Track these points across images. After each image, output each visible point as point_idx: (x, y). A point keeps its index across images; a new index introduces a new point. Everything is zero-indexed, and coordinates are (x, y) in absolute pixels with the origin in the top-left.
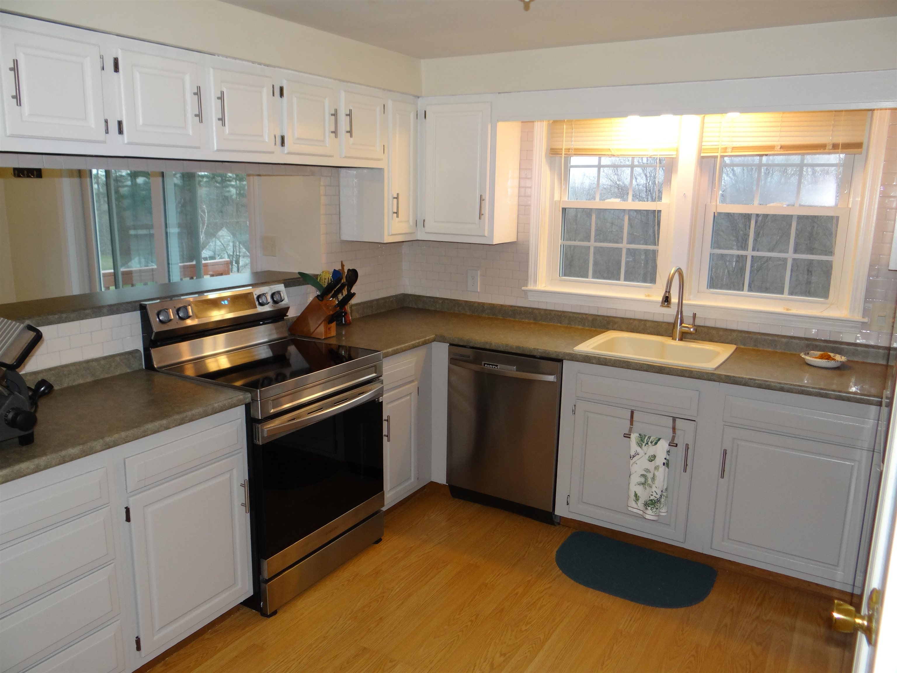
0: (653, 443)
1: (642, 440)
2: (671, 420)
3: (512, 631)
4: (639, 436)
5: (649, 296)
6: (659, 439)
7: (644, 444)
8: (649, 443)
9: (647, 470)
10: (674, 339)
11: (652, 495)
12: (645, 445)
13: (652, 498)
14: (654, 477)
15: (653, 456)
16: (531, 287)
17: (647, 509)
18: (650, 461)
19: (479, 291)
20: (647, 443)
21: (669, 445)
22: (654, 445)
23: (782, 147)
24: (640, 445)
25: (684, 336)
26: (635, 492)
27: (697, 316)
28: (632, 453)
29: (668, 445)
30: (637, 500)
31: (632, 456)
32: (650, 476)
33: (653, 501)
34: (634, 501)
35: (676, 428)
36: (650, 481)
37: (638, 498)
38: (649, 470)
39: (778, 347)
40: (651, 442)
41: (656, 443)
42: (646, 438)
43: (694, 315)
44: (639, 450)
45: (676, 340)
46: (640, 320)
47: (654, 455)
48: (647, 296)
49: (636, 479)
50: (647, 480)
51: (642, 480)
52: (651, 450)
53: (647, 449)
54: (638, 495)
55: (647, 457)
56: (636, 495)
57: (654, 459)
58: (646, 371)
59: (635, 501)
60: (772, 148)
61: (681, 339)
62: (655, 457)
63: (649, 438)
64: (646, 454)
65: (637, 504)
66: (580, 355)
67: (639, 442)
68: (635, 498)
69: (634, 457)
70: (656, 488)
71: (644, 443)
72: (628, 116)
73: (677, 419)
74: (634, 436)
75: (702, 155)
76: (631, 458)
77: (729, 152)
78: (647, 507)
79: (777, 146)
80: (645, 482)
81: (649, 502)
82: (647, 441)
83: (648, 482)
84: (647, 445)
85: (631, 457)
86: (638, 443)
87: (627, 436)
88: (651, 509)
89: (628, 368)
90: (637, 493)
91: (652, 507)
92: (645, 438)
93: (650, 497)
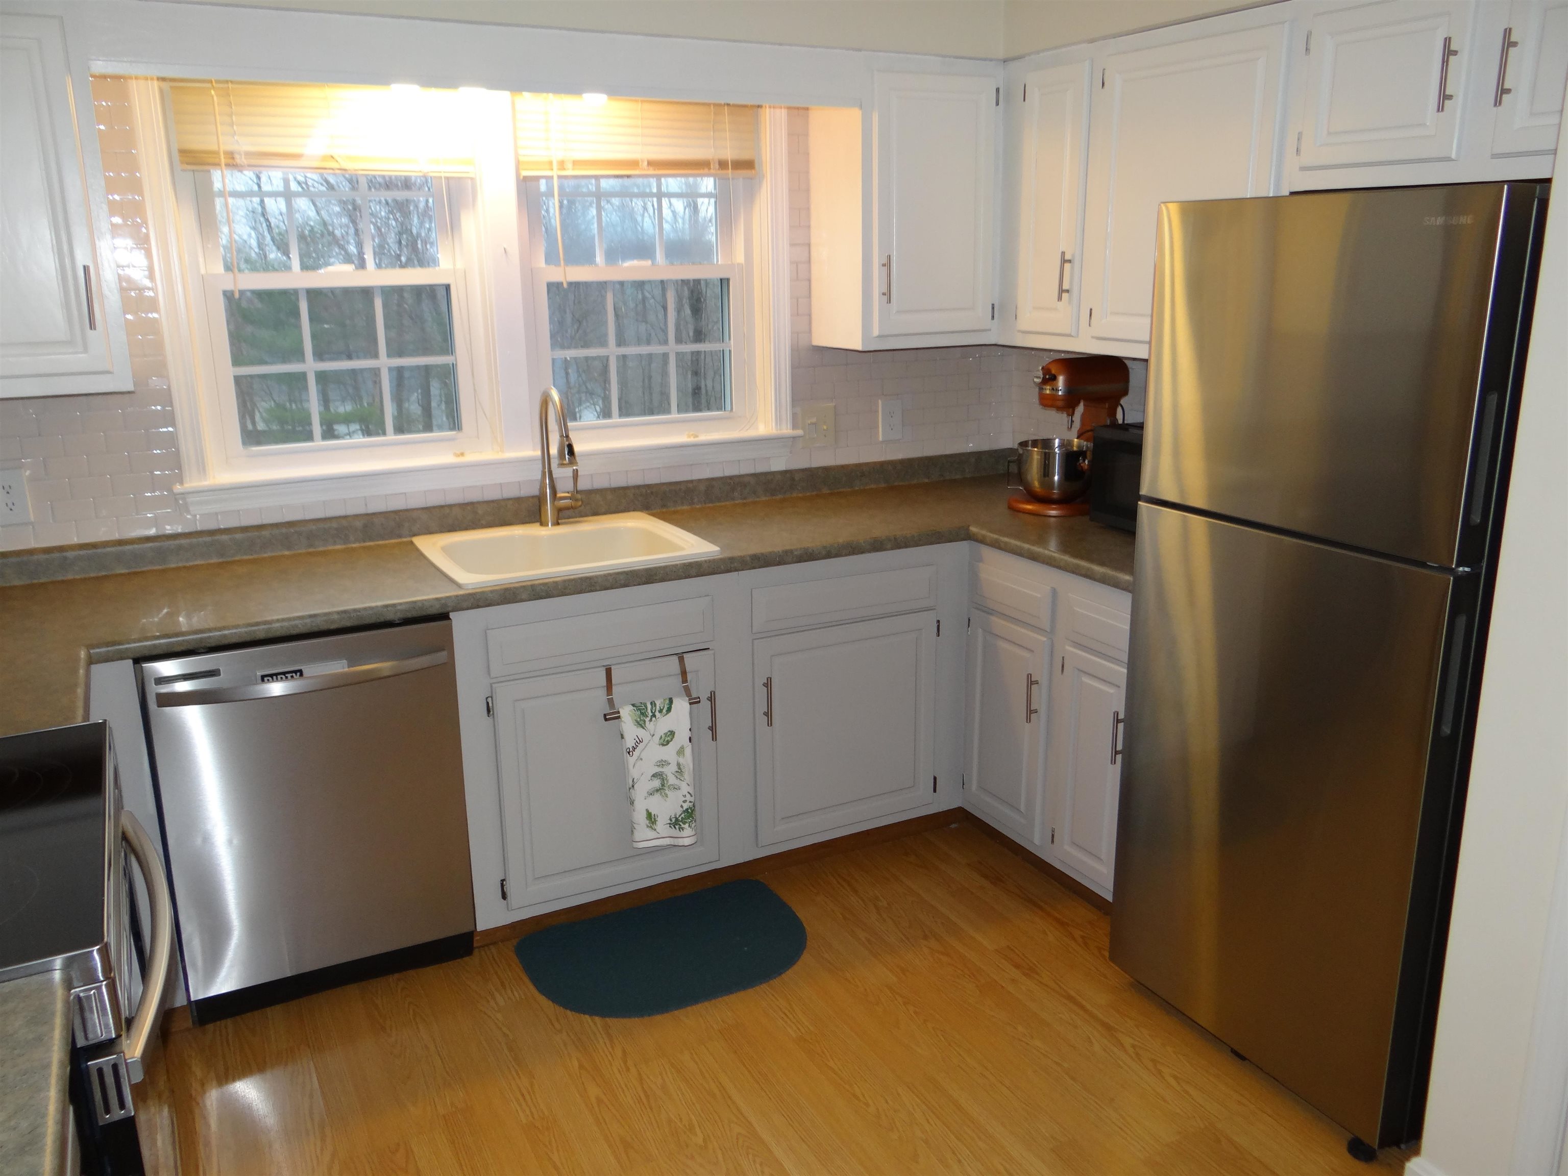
0: (664, 711)
1: (643, 714)
2: (675, 659)
3: (692, 1157)
4: (635, 708)
5: (462, 454)
6: (671, 701)
7: (647, 720)
8: (657, 714)
9: (663, 763)
10: (543, 524)
11: (685, 801)
12: (651, 720)
13: (686, 806)
14: (679, 768)
15: (669, 733)
16: (191, 483)
17: (683, 829)
18: (663, 745)
19: (32, 518)
20: (654, 716)
21: (690, 704)
22: (666, 715)
23: (651, 163)
24: (641, 724)
25: (563, 515)
26: (647, 811)
27: (579, 474)
28: (630, 743)
29: (688, 704)
30: (653, 823)
31: (631, 750)
32: (669, 771)
33: (690, 811)
34: (648, 826)
35: (687, 670)
36: (672, 780)
37: (655, 819)
38: (665, 761)
39: (696, 500)
40: (661, 711)
41: (669, 710)
42: (649, 706)
43: (575, 473)
44: (641, 732)
45: (548, 525)
46: (463, 506)
47: (669, 731)
48: (459, 456)
49: (644, 785)
50: (666, 779)
51: (657, 783)
52: (663, 724)
53: (655, 725)
54: (653, 814)
55: (656, 739)
56: (649, 816)
57: (672, 739)
58: (626, 585)
59: (651, 827)
60: (634, 164)
61: (557, 523)
62: (672, 733)
63: (653, 704)
64: (653, 735)
65: (655, 830)
66: (492, 592)
67: (639, 719)
68: (648, 822)
69: (634, 749)
70: (689, 785)
71: (647, 717)
72: (390, 84)
73: (685, 656)
74: (627, 713)
75: (524, 173)
76: (631, 753)
77: (568, 169)
78: (683, 826)
79: (643, 161)
80: (663, 785)
81: (683, 815)
82: (652, 712)
83: (667, 781)
84: (654, 719)
85: (629, 753)
86: (638, 722)
87: (612, 716)
88: (689, 826)
89: (592, 591)
90: (650, 811)
91: (690, 822)
92: (647, 708)
93: (682, 806)
